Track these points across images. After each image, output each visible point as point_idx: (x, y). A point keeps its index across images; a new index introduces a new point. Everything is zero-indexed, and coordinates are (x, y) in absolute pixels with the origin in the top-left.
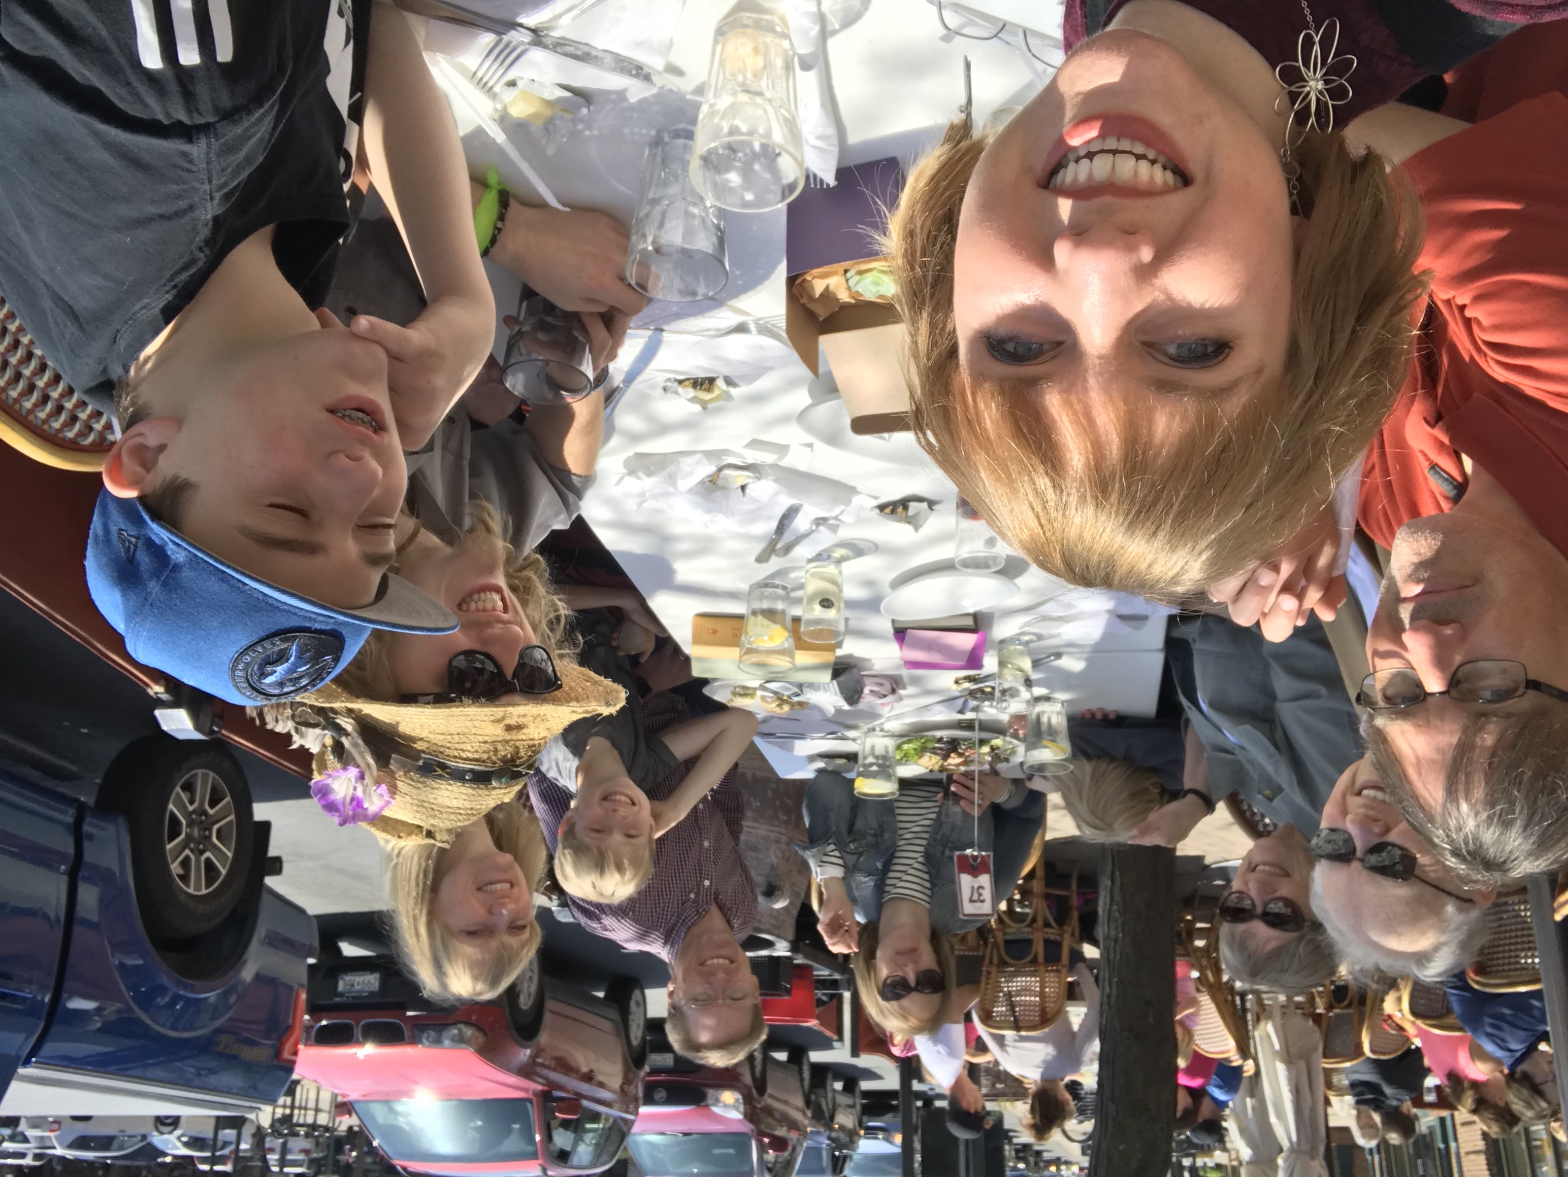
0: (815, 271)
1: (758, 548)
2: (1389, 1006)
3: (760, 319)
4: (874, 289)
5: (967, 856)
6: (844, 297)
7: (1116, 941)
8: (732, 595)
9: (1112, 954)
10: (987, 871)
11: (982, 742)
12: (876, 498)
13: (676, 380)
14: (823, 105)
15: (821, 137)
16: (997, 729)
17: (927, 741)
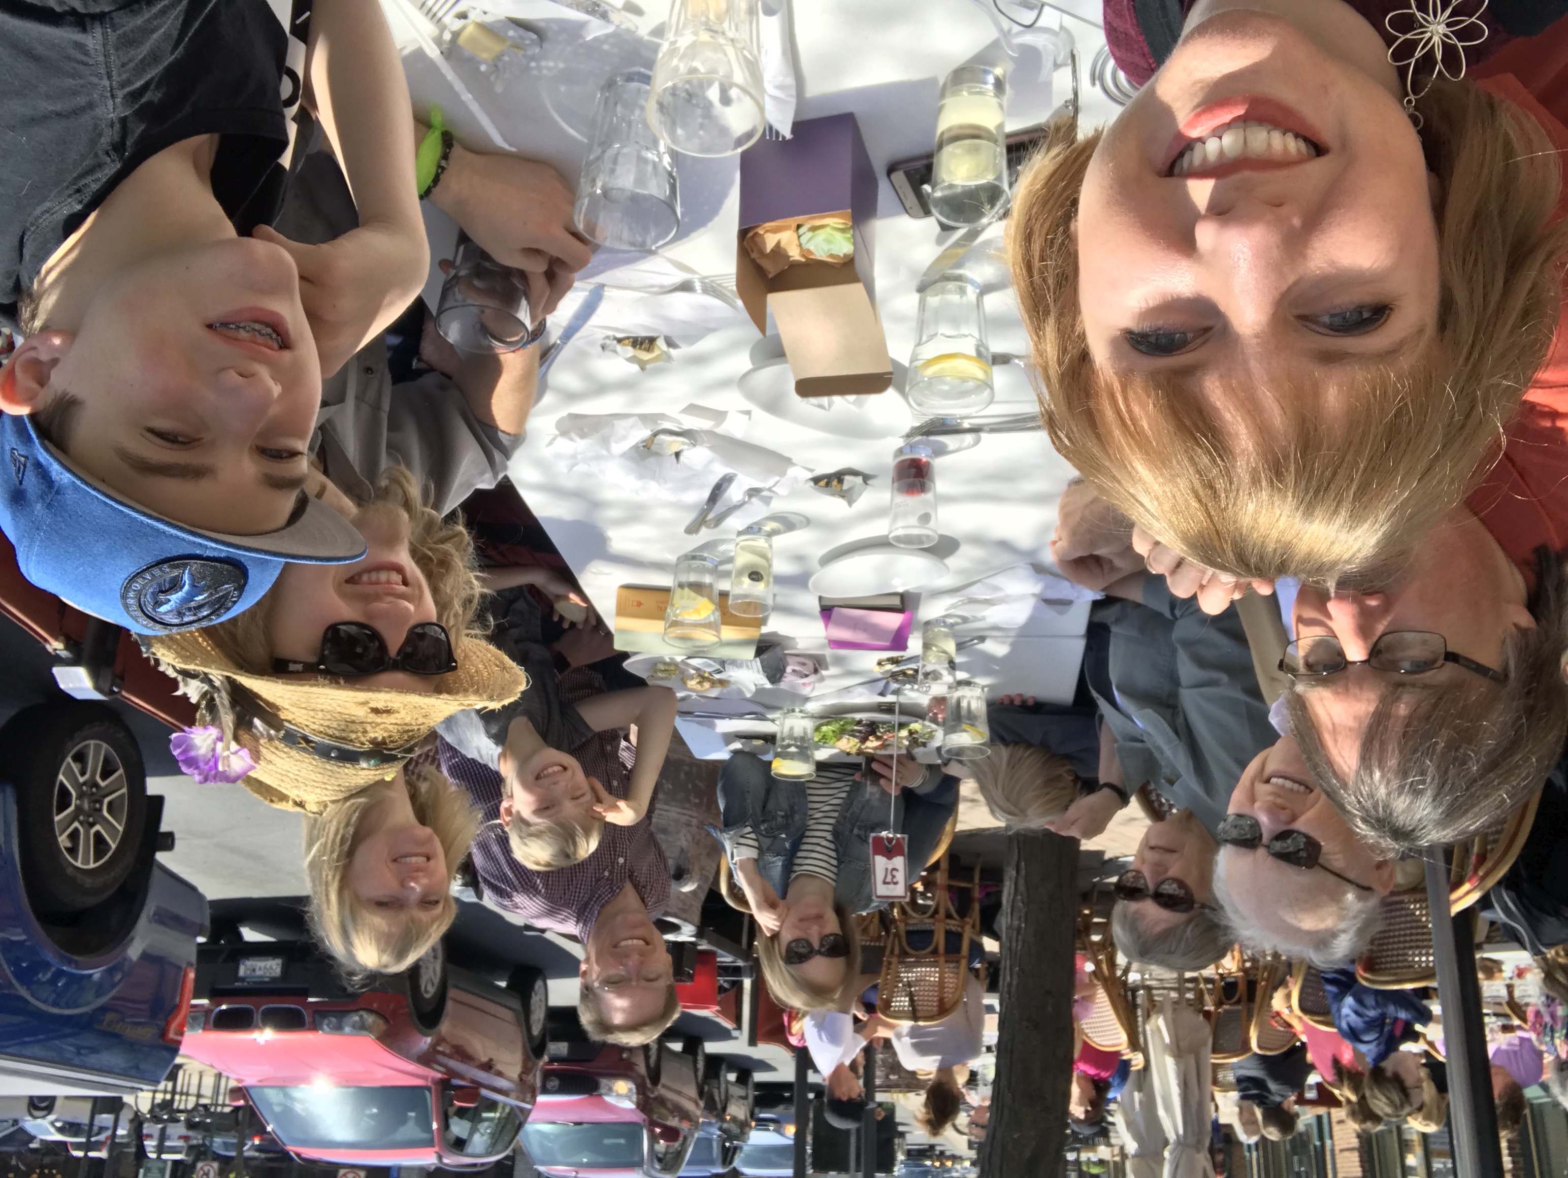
0: (768, 225)
1: (689, 518)
2: (1278, 1002)
3: (706, 278)
4: (826, 247)
5: (882, 838)
6: (795, 254)
7: (1019, 930)
8: (659, 566)
9: (1014, 944)
10: (901, 854)
11: (902, 726)
12: (812, 470)
13: (615, 338)
14: (784, 53)
15: (780, 87)
16: (915, 713)
17: (847, 723)
